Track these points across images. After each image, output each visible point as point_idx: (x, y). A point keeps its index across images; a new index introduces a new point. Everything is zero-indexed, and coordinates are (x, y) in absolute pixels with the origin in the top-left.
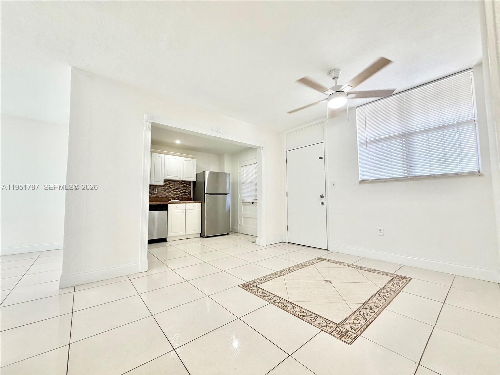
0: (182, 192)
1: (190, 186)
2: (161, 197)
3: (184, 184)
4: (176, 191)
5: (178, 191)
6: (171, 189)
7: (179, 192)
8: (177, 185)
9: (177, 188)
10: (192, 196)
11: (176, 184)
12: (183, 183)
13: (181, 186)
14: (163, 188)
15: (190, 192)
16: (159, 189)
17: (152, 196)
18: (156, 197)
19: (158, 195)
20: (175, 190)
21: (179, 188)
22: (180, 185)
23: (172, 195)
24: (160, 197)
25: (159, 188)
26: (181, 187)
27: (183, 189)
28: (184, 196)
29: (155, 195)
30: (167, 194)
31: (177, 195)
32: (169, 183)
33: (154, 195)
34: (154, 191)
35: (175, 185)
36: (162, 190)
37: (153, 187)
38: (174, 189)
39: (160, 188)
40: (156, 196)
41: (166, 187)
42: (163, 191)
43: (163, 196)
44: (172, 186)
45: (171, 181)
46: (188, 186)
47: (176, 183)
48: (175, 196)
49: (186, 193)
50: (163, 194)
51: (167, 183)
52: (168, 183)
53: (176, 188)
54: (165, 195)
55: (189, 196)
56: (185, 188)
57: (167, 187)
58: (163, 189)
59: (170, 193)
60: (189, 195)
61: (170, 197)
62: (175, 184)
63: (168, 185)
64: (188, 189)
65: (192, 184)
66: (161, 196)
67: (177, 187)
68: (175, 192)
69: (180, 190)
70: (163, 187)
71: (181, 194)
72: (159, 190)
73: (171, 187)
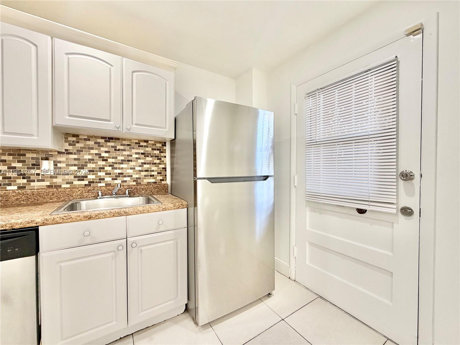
0: (140, 171)
1: (162, 154)
2: (68, 186)
3: (147, 147)
4: (119, 169)
5: (126, 168)
6: (104, 163)
7: (131, 171)
8: (125, 150)
9: (123, 158)
10: (168, 181)
11: (122, 147)
12: (142, 144)
13: (136, 153)
14: (75, 159)
15: (165, 169)
16: (60, 162)
17: (32, 184)
18: (49, 187)
19: (55, 180)
20: (115, 166)
21: (130, 158)
22: (134, 151)
23: (108, 179)
24: (63, 186)
25: (59, 159)
26: (137, 156)
27: (140, 161)
28: (146, 181)
29: (43, 181)
30: (91, 177)
31: (125, 179)
32: (96, 143)
33: (39, 181)
34: (39, 169)
35: (115, 150)
36: (72, 165)
37: (35, 155)
38: (113, 160)
39: (63, 158)
40: (48, 183)
41: (87, 157)
42: (76, 168)
43: (76, 183)
44: (106, 152)
45: (102, 138)
46: (157, 152)
47: (122, 145)
48: (118, 181)
49: (153, 173)
50: (75, 177)
51: (88, 143)
52: (91, 143)
53: (120, 158)
54: (82, 178)
55: (161, 180)
56: (149, 159)
57: (90, 157)
58: (76, 162)
59: (100, 174)
60: (161, 178)
61: (99, 185)
62: (118, 148)
63: (93, 149)
64: (158, 161)
65: (168, 148)
66: (67, 183)
67: (122, 156)
68: (119, 171)
69: (132, 164)
70: (76, 156)
71: (137, 176)
72: (59, 165)
73: (103, 155)
